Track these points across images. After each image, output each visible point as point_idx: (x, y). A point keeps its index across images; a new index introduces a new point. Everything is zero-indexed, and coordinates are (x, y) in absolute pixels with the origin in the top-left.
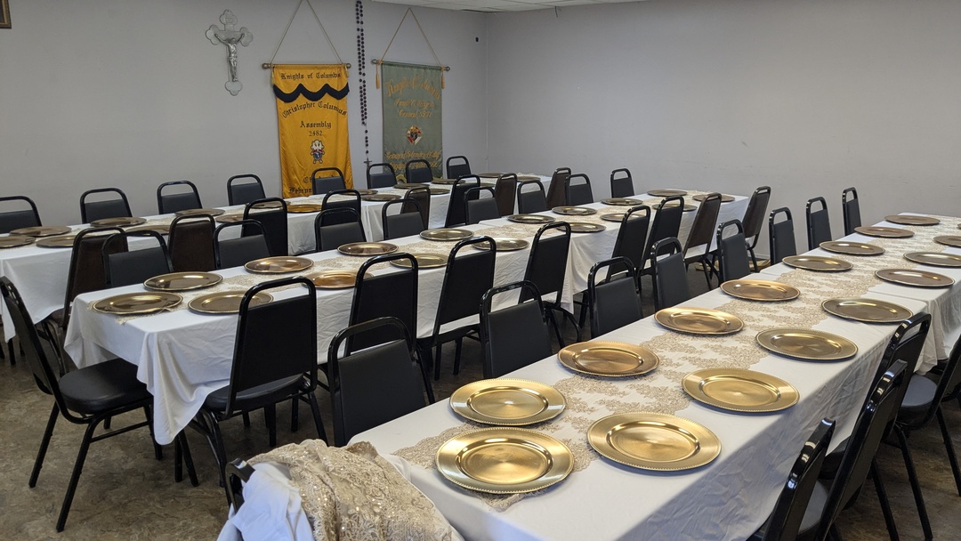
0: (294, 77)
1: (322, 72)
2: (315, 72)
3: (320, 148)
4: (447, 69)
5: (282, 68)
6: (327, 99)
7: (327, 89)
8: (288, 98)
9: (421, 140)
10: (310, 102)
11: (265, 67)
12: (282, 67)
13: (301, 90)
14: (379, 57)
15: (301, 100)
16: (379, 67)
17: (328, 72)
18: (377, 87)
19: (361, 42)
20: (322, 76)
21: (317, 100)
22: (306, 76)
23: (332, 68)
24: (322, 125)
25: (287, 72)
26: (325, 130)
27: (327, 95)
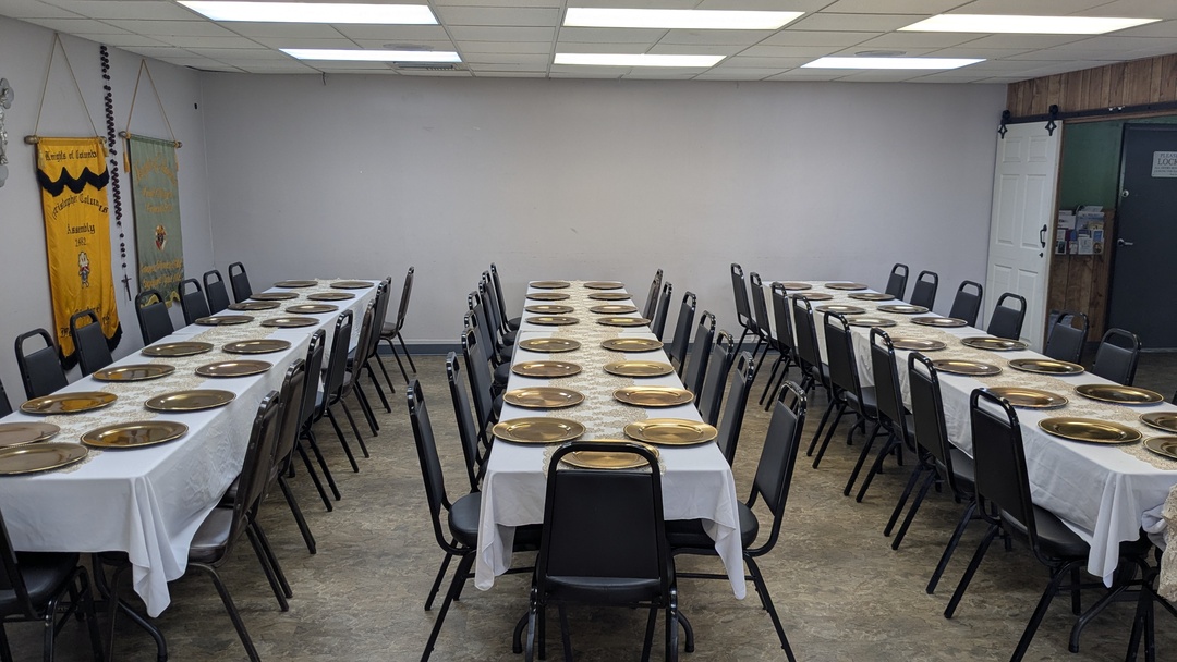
0: (58, 157)
1: (81, 149)
2: (74, 149)
3: (86, 263)
4: (179, 145)
5: (46, 143)
6: (89, 190)
7: (88, 176)
8: (55, 189)
9: (166, 244)
10: (73, 194)
11: (27, 141)
13: (65, 176)
14: (124, 128)
15: (67, 191)
17: (86, 149)
18: (126, 170)
19: (108, 105)
20: (82, 155)
21: (79, 192)
22: (67, 156)
23: (90, 143)
24: (85, 228)
25: (51, 150)
27: (87, 186)
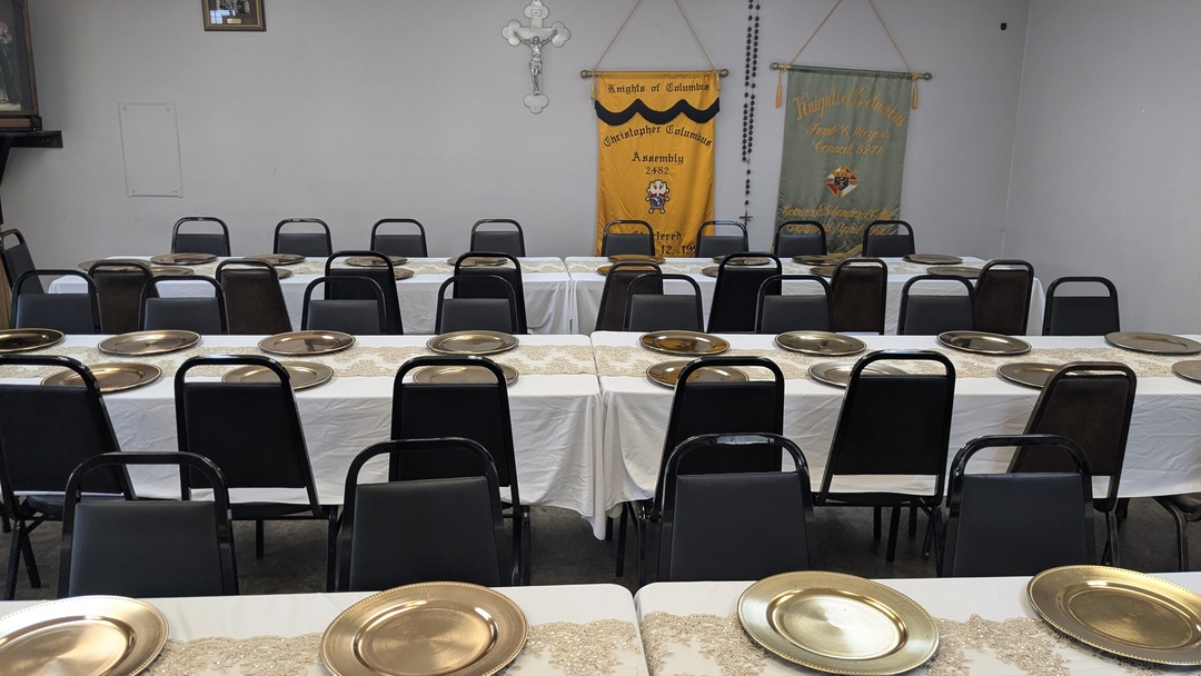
0: (628, 90)
1: (677, 83)
2: (664, 82)
3: (663, 191)
4: (928, 77)
5: (610, 77)
6: (683, 122)
7: (682, 107)
8: (616, 119)
9: (856, 190)
10: (651, 125)
11: (586, 75)
12: (611, 75)
13: (638, 107)
14: (787, 58)
15: (638, 121)
16: (785, 74)
17: (687, 82)
18: (778, 105)
19: (753, 38)
20: (677, 88)
21: (664, 123)
22: (648, 89)
23: (695, 76)
24: (670, 158)
25: (617, 83)
26: (674, 167)
27: (682, 115)
